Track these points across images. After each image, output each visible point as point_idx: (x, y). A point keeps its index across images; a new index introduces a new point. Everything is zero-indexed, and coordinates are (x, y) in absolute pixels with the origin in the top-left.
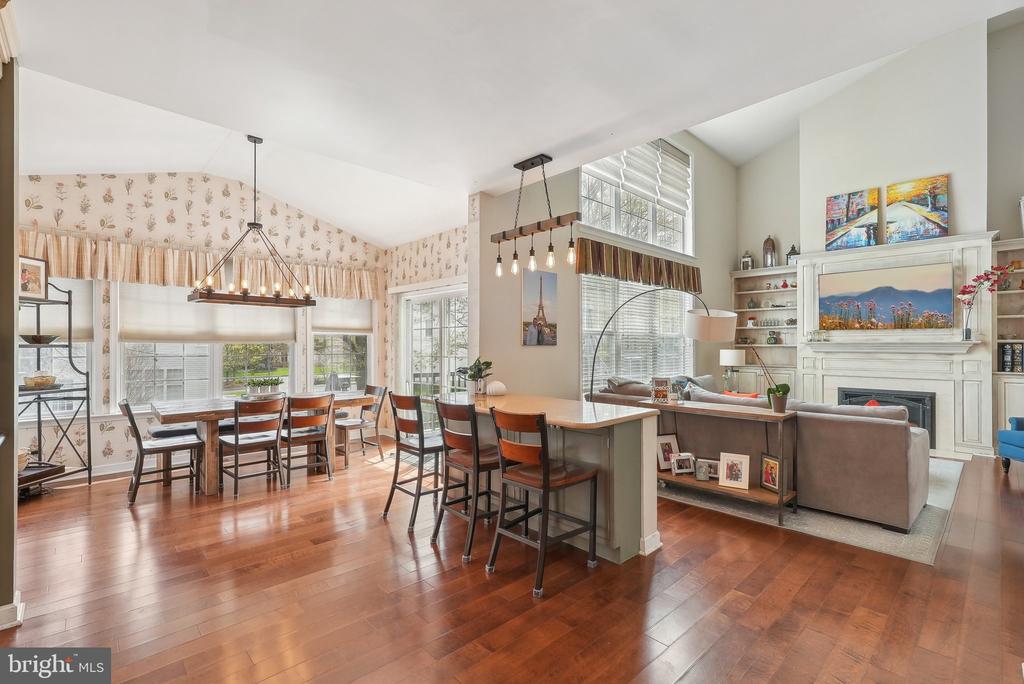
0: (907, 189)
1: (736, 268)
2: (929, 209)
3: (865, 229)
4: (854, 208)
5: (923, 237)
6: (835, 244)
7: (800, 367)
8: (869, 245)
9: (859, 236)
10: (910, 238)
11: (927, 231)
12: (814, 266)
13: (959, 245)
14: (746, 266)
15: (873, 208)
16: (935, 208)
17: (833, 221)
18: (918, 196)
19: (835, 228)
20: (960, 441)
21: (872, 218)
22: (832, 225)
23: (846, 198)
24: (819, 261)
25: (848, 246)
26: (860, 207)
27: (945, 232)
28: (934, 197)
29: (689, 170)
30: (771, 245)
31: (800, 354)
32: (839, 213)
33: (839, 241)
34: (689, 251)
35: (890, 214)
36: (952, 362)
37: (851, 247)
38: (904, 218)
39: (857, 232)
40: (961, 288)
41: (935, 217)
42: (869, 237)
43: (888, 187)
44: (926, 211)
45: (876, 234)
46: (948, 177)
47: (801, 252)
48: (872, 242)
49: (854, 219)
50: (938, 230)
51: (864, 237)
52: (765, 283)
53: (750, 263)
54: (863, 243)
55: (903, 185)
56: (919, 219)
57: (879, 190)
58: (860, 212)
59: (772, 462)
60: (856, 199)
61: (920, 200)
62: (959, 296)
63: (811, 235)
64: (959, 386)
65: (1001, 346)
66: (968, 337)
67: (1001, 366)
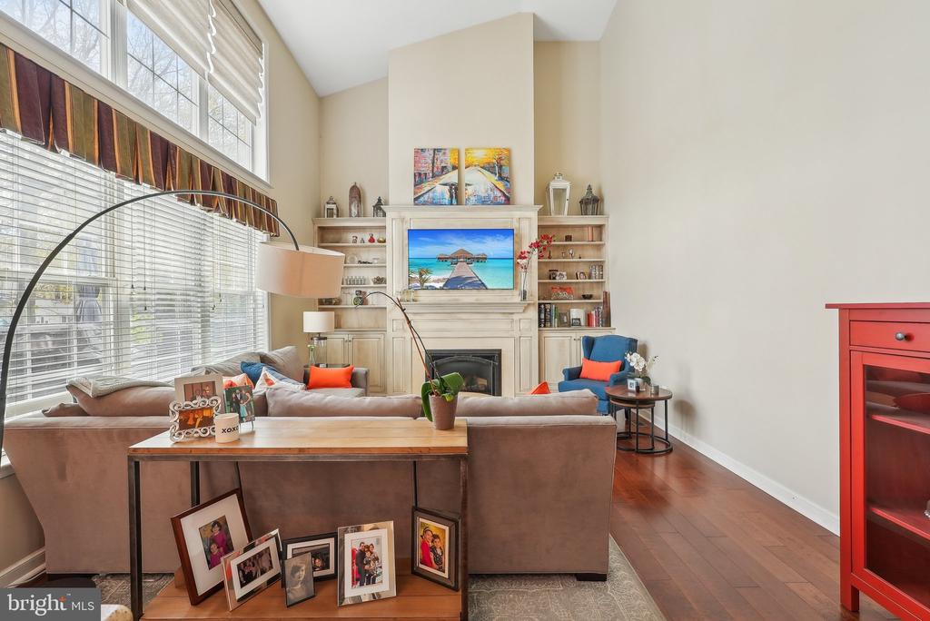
0: (480, 155)
1: (318, 215)
2: (496, 178)
3: (448, 187)
4: (438, 164)
6: (422, 199)
7: (389, 330)
8: (451, 204)
9: (442, 194)
10: (484, 202)
11: (495, 197)
12: (402, 220)
13: (517, 214)
14: (330, 214)
15: (454, 168)
16: (501, 178)
17: (420, 174)
18: (489, 163)
19: (422, 182)
21: (452, 177)
22: (420, 179)
23: (432, 152)
24: (407, 215)
25: (435, 203)
26: (443, 165)
27: (508, 201)
28: (500, 167)
29: (262, 62)
30: (356, 194)
31: (389, 316)
32: (426, 169)
33: (426, 196)
36: (513, 321)
37: (436, 204)
38: (479, 182)
39: (440, 190)
40: (519, 254)
41: (501, 185)
42: (451, 196)
43: (467, 150)
44: (494, 178)
45: (457, 194)
46: (509, 150)
47: (391, 201)
48: (454, 201)
49: (438, 176)
51: (447, 196)
52: (350, 235)
53: (335, 211)
54: (447, 201)
55: (479, 151)
56: (490, 186)
57: (459, 151)
58: (444, 170)
60: (440, 156)
61: (489, 168)
62: (519, 261)
63: (399, 190)
64: (518, 341)
65: (540, 305)
66: (524, 298)
67: (543, 322)
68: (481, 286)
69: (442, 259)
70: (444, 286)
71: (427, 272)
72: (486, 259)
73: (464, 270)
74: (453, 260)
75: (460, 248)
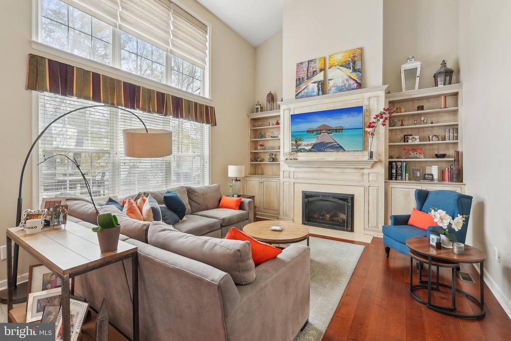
0: (339, 58)
1: (251, 112)
2: (351, 71)
3: (316, 84)
4: (311, 70)
5: (348, 89)
6: (300, 95)
7: (281, 177)
8: (319, 95)
9: (313, 89)
10: (340, 90)
11: (350, 85)
12: (289, 109)
13: (367, 95)
14: (257, 111)
15: (321, 70)
16: (355, 70)
17: (299, 79)
18: (345, 62)
19: (300, 84)
20: (367, 227)
21: (320, 77)
22: (299, 81)
23: (307, 63)
24: (292, 106)
26: (314, 70)
27: (360, 86)
28: (354, 63)
29: (207, 37)
30: (271, 97)
31: (281, 169)
32: (303, 75)
33: (303, 92)
34: (207, 96)
35: (331, 74)
36: (363, 174)
37: (308, 96)
38: (338, 76)
39: (312, 87)
40: (368, 124)
41: (354, 76)
42: (319, 90)
43: (330, 56)
45: (323, 88)
46: (362, 49)
48: (321, 93)
49: (311, 78)
50: (356, 85)
51: (316, 90)
54: (315, 94)
55: (337, 55)
56: (346, 77)
57: (325, 59)
58: (315, 73)
60: (312, 65)
61: (346, 65)
62: (366, 129)
63: (287, 90)
64: (367, 190)
65: (390, 163)
66: (371, 157)
67: (390, 176)
68: (338, 148)
69: (310, 131)
70: (312, 148)
71: (300, 140)
72: (342, 129)
73: (326, 138)
74: (319, 131)
75: (322, 124)
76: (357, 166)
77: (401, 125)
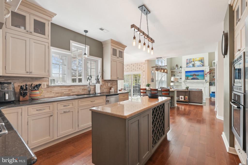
0: (198, 59)
1: (171, 69)
4: (190, 61)
5: (200, 66)
6: (188, 67)
7: (182, 85)
10: (198, 66)
11: (201, 65)
12: (184, 70)
13: (205, 68)
14: (173, 69)
15: (193, 61)
16: (202, 62)
21: (193, 63)
22: (187, 64)
23: (189, 59)
24: (185, 69)
25: (190, 67)
27: (203, 66)
28: (202, 60)
30: (177, 66)
31: (182, 84)
32: (188, 62)
35: (196, 62)
36: (204, 85)
38: (198, 63)
39: (191, 65)
41: (202, 63)
44: (200, 62)
45: (194, 65)
46: (203, 58)
47: (183, 67)
50: (202, 65)
51: (192, 66)
52: (176, 72)
54: (192, 67)
57: (194, 59)
58: (191, 62)
59: (186, 97)
60: (191, 60)
61: (200, 61)
62: (205, 75)
63: (184, 65)
64: (205, 88)
65: (210, 82)
66: (206, 81)
67: (210, 85)
68: (198, 79)
69: (191, 75)
71: (188, 77)
72: (199, 75)
73: (195, 77)
74: (193, 75)
76: (203, 83)
77: (213, 74)
